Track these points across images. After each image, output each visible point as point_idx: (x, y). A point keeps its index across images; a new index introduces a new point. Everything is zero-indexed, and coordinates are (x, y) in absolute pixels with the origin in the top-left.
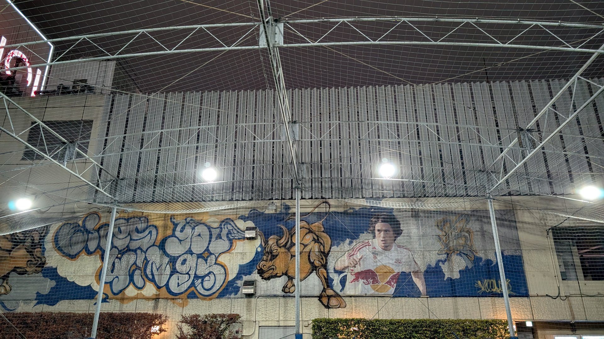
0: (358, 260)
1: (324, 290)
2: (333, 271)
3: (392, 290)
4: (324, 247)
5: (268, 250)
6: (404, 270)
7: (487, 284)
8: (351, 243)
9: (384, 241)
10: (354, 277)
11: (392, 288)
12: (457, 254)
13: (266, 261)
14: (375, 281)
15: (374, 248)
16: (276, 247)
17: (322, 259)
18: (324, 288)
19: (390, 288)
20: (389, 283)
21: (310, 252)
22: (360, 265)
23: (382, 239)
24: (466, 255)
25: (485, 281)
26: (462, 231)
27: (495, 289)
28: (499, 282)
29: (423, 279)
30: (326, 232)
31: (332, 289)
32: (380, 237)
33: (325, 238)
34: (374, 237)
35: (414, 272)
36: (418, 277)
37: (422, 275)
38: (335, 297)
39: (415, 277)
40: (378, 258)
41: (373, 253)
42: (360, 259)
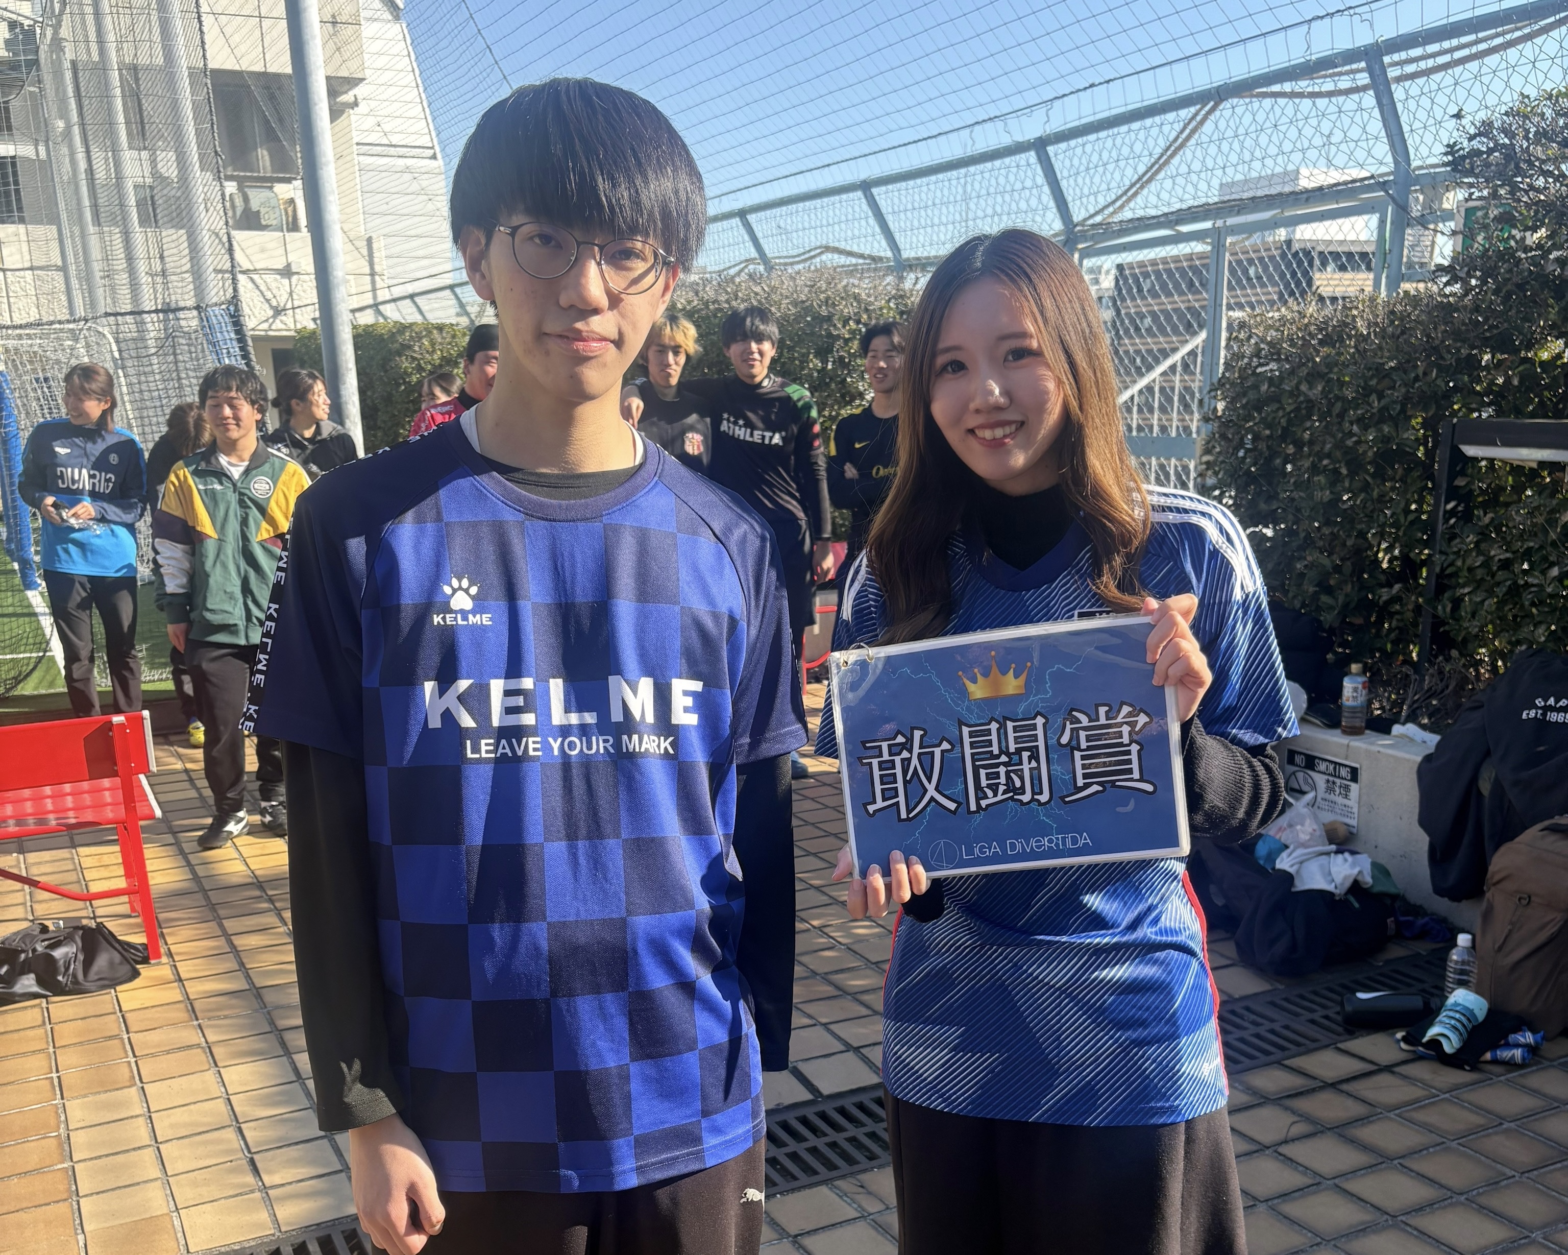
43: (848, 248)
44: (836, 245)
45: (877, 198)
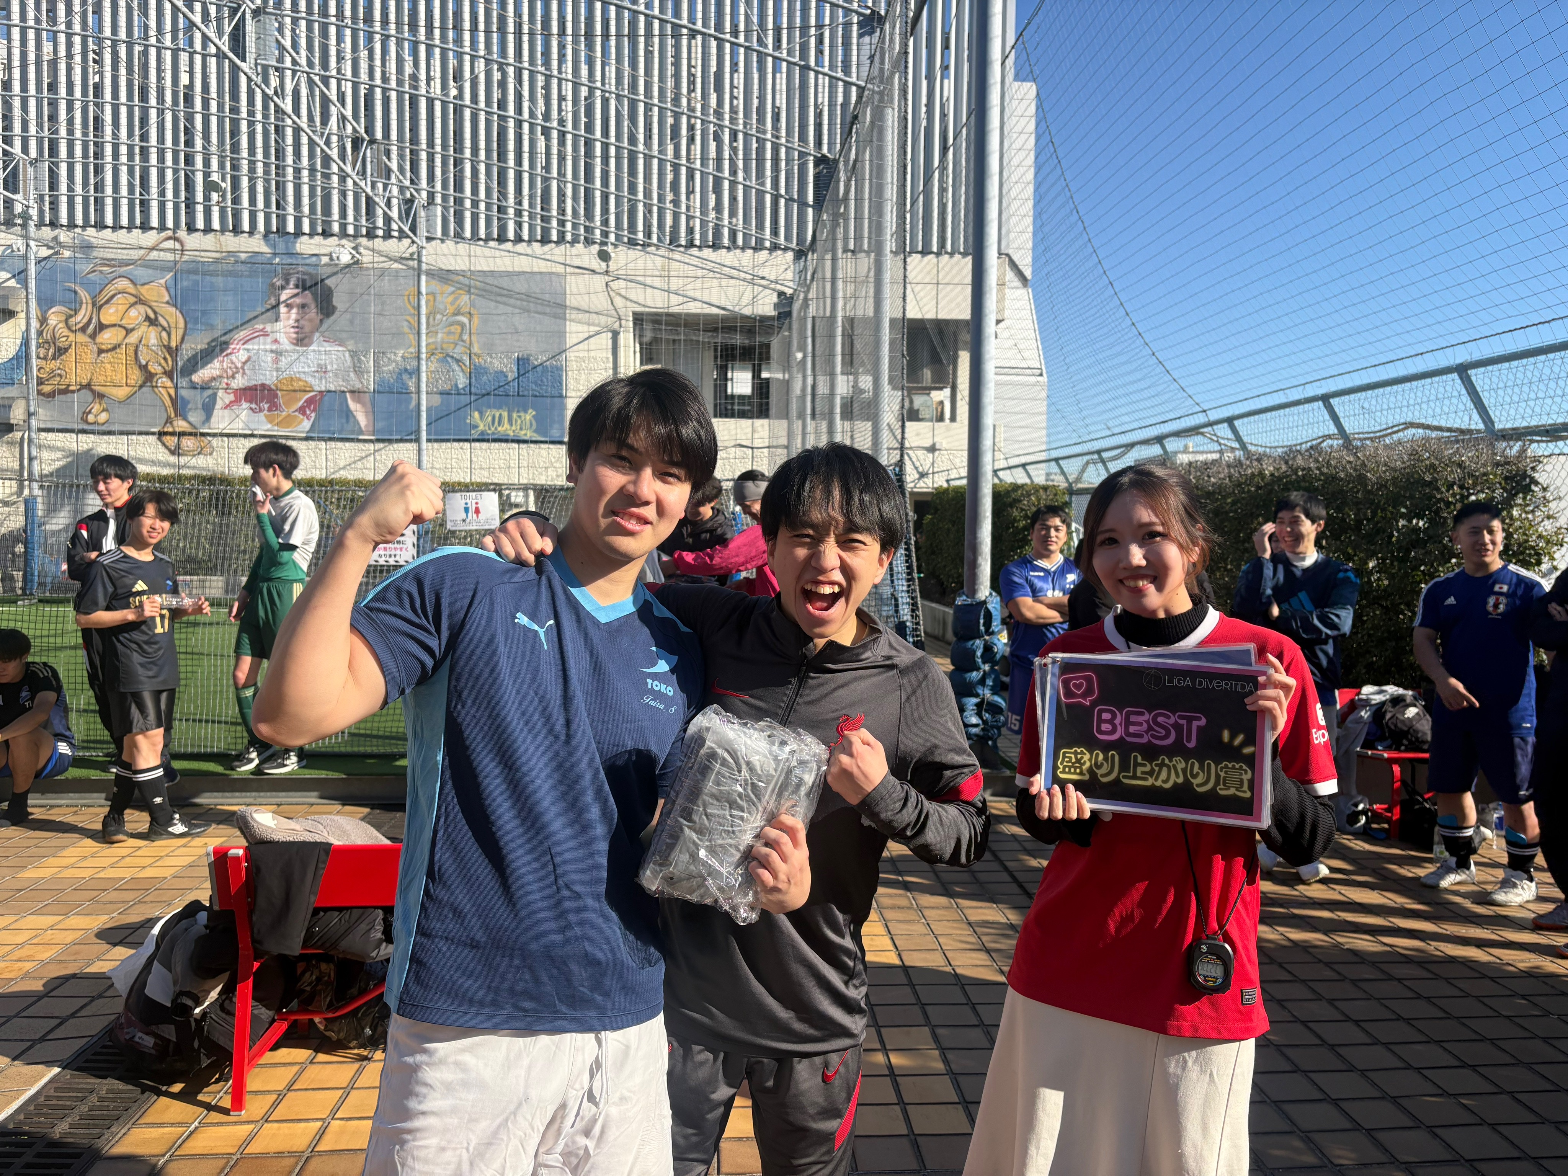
0: (239, 365)
1: (169, 421)
3: (306, 425)
4: (169, 335)
5: (47, 335)
6: (332, 387)
7: (490, 419)
9: (298, 327)
10: (231, 398)
11: (306, 421)
12: (441, 360)
13: (45, 358)
14: (274, 406)
15: (276, 341)
16: (66, 332)
17: (165, 359)
18: (169, 417)
19: (302, 421)
20: (302, 410)
21: (137, 347)
22: (244, 374)
23: (291, 322)
24: (458, 361)
25: (489, 414)
26: (457, 313)
27: (505, 428)
28: (515, 415)
29: (369, 405)
30: (173, 303)
31: (185, 419)
32: (288, 318)
33: (172, 316)
34: (277, 319)
35: (352, 392)
36: (358, 401)
37: (367, 398)
38: (190, 434)
39: (353, 400)
40: (284, 362)
41: (272, 351)
42: (244, 363)
43: (1435, 423)
44: (1423, 421)
45: (1473, 379)
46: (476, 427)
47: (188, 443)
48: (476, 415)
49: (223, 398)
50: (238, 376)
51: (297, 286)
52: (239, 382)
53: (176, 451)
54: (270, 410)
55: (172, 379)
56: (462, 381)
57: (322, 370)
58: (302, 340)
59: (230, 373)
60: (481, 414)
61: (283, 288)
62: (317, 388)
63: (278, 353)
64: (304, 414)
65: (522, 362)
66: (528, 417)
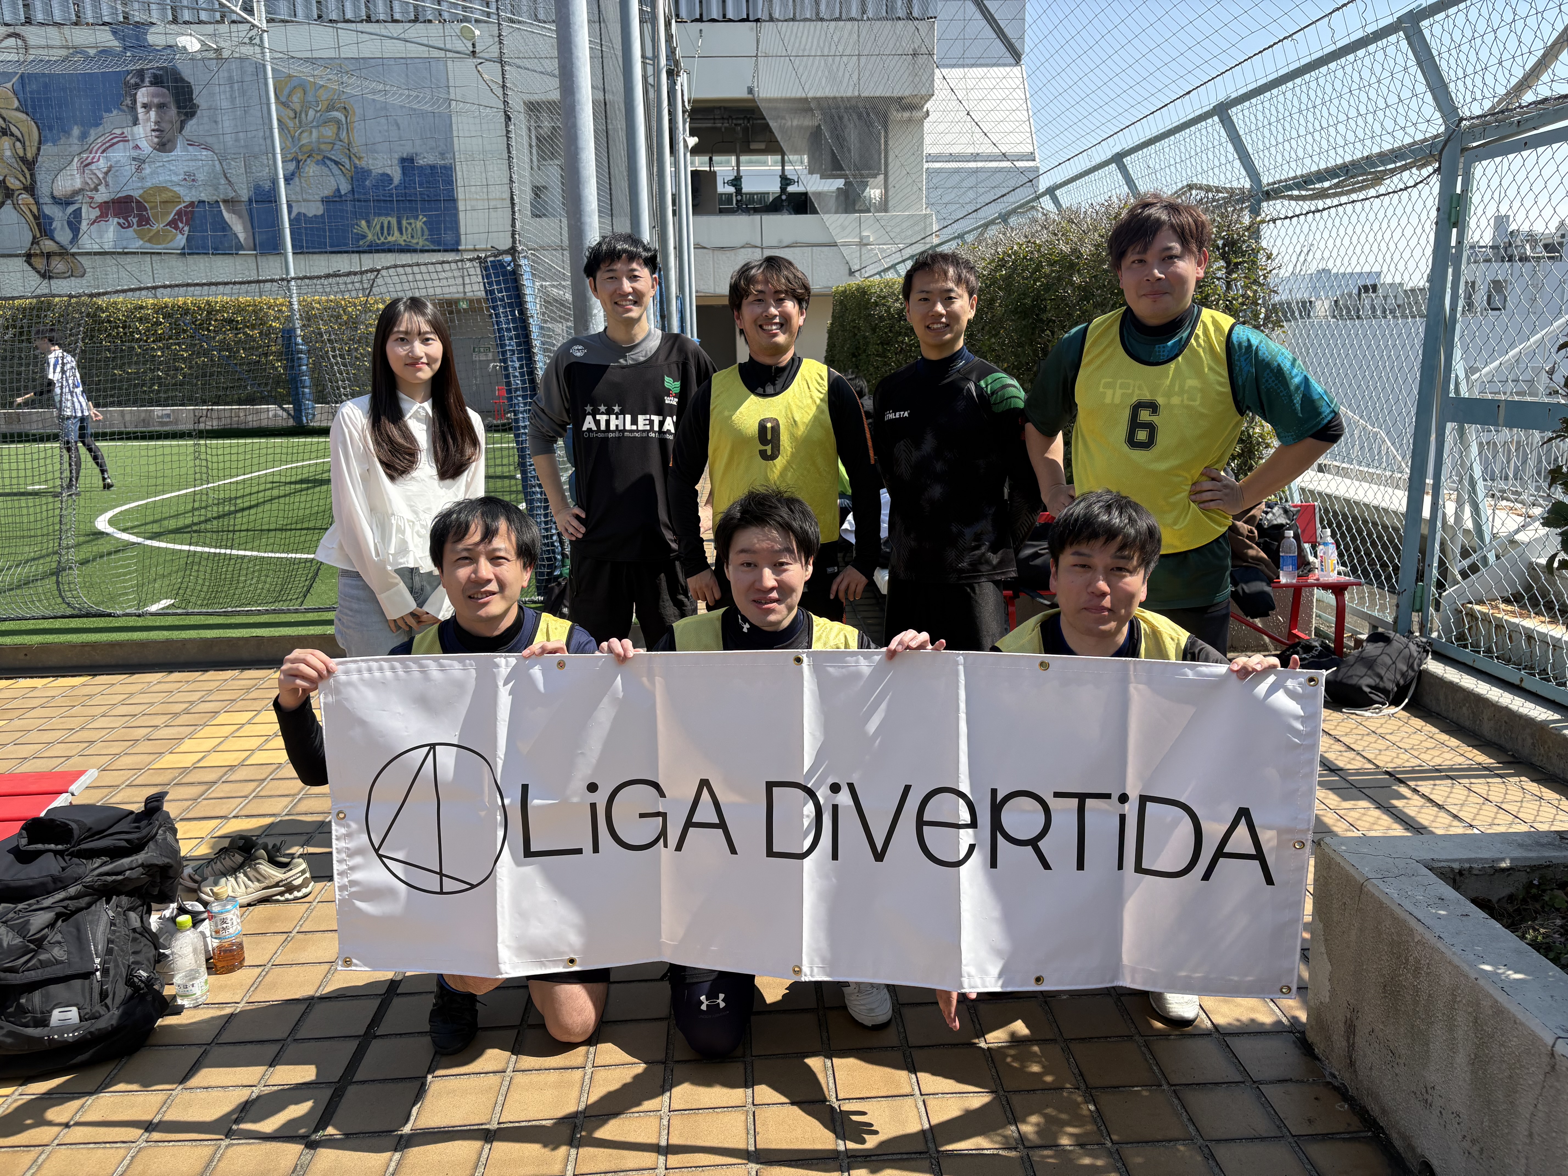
0: (101, 176)
1: (35, 242)
2: (48, 200)
3: (181, 240)
4: (23, 145)
6: (203, 197)
7: (378, 227)
8: (84, 136)
9: (159, 130)
10: (97, 212)
11: (180, 236)
12: (317, 163)
14: (143, 220)
15: (137, 147)
17: (23, 173)
18: (34, 237)
19: (176, 235)
20: (173, 224)
22: (107, 185)
23: (152, 125)
24: (336, 163)
25: (376, 221)
26: (331, 108)
27: (395, 237)
28: (404, 222)
29: (247, 218)
30: (23, 108)
31: (52, 239)
32: (148, 121)
33: (23, 124)
34: (135, 122)
35: (225, 201)
36: (234, 212)
37: (243, 208)
38: (60, 254)
39: (229, 212)
40: (147, 170)
41: (134, 159)
42: (106, 173)
43: (1209, 183)
46: (364, 237)
47: (58, 265)
48: (363, 223)
49: (88, 214)
50: (102, 188)
51: (152, 84)
52: (103, 195)
53: (46, 275)
54: (139, 224)
55: (32, 195)
56: (345, 188)
57: (190, 178)
58: (164, 145)
59: (92, 186)
60: (368, 222)
61: (137, 86)
62: (188, 199)
63: (140, 162)
64: (176, 228)
65: (407, 163)
66: (419, 224)
